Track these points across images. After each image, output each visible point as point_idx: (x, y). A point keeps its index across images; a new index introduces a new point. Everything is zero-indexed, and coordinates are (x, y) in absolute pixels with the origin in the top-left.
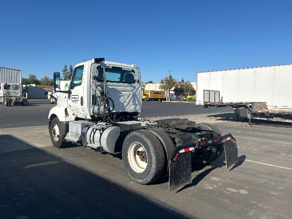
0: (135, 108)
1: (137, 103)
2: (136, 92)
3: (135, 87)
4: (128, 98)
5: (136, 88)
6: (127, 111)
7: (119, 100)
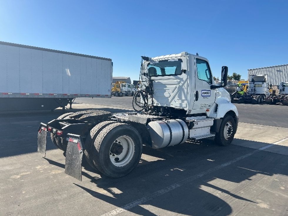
0: (181, 104)
1: (183, 98)
2: (183, 84)
3: (181, 79)
4: (173, 92)
5: (183, 81)
6: (171, 106)
7: (164, 94)
